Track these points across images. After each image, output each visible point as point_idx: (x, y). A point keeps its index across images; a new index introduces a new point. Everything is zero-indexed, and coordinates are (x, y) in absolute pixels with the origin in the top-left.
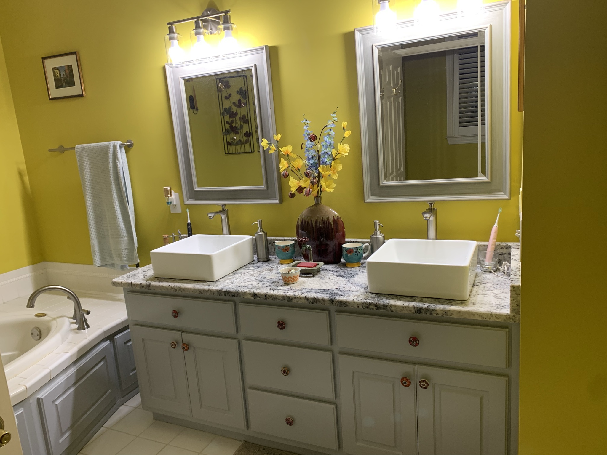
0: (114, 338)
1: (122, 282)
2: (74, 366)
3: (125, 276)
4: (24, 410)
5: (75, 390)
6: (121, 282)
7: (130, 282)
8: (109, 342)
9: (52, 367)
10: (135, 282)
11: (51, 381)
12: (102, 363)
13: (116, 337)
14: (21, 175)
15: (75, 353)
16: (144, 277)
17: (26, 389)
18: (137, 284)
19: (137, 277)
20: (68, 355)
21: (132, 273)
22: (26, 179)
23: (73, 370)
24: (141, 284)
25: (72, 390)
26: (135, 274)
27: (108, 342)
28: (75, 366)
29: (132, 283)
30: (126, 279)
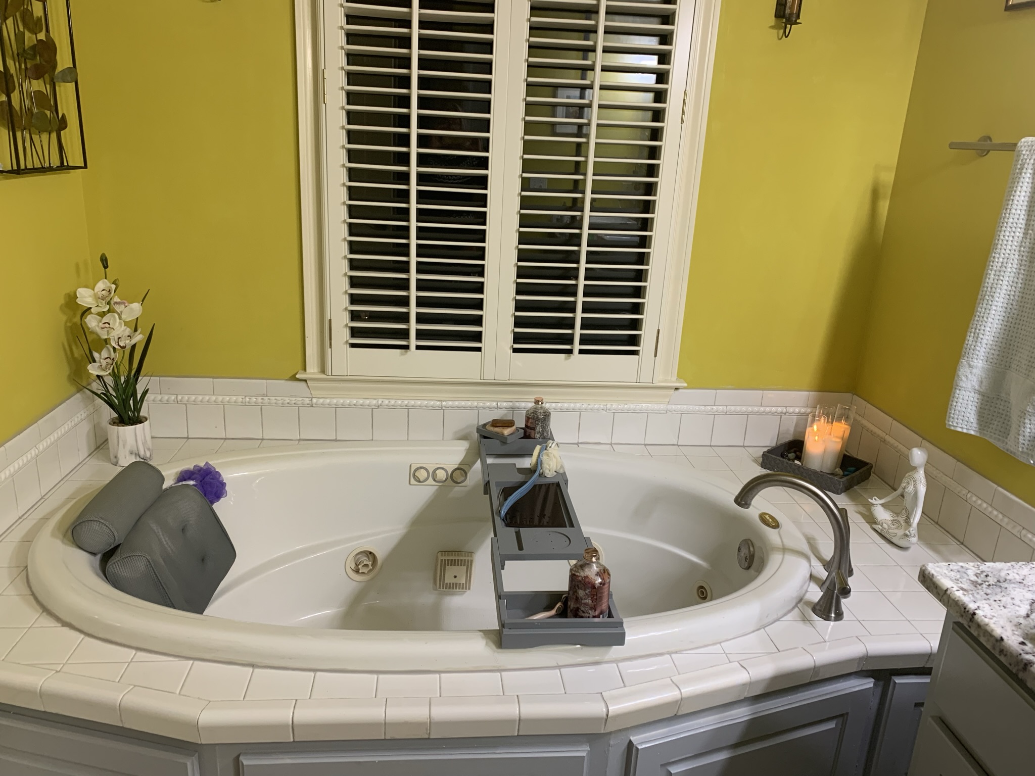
0: (891, 678)
1: (948, 592)
2: (750, 705)
3: (972, 568)
4: (590, 753)
5: (730, 760)
6: (946, 590)
7: (972, 606)
8: (871, 685)
9: (688, 690)
10: (986, 620)
11: (676, 718)
12: (831, 725)
13: (899, 680)
14: (875, 195)
15: (763, 680)
16: (1028, 616)
17: (605, 716)
18: (988, 628)
19: (1004, 599)
20: (742, 677)
21: (1000, 570)
22: (884, 207)
23: (742, 714)
24: (1002, 639)
25: (722, 756)
26: (1005, 580)
27: (869, 683)
28: (751, 707)
29: (976, 617)
30: (965, 587)
